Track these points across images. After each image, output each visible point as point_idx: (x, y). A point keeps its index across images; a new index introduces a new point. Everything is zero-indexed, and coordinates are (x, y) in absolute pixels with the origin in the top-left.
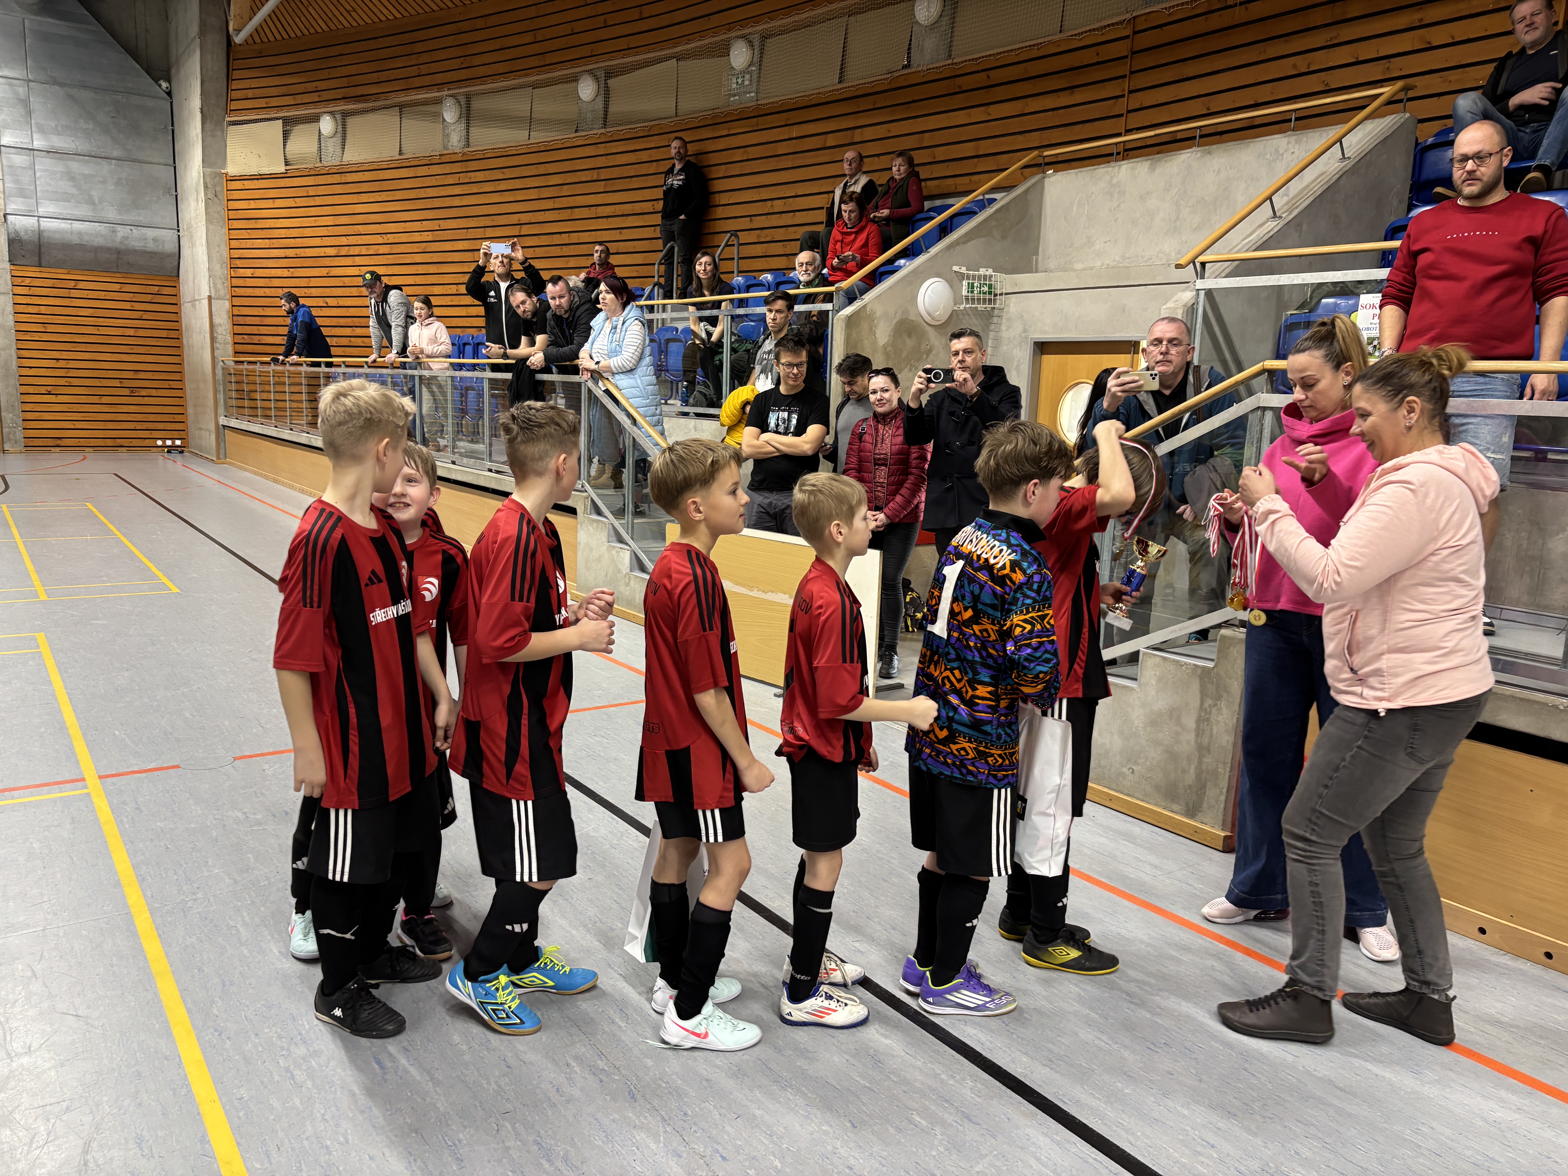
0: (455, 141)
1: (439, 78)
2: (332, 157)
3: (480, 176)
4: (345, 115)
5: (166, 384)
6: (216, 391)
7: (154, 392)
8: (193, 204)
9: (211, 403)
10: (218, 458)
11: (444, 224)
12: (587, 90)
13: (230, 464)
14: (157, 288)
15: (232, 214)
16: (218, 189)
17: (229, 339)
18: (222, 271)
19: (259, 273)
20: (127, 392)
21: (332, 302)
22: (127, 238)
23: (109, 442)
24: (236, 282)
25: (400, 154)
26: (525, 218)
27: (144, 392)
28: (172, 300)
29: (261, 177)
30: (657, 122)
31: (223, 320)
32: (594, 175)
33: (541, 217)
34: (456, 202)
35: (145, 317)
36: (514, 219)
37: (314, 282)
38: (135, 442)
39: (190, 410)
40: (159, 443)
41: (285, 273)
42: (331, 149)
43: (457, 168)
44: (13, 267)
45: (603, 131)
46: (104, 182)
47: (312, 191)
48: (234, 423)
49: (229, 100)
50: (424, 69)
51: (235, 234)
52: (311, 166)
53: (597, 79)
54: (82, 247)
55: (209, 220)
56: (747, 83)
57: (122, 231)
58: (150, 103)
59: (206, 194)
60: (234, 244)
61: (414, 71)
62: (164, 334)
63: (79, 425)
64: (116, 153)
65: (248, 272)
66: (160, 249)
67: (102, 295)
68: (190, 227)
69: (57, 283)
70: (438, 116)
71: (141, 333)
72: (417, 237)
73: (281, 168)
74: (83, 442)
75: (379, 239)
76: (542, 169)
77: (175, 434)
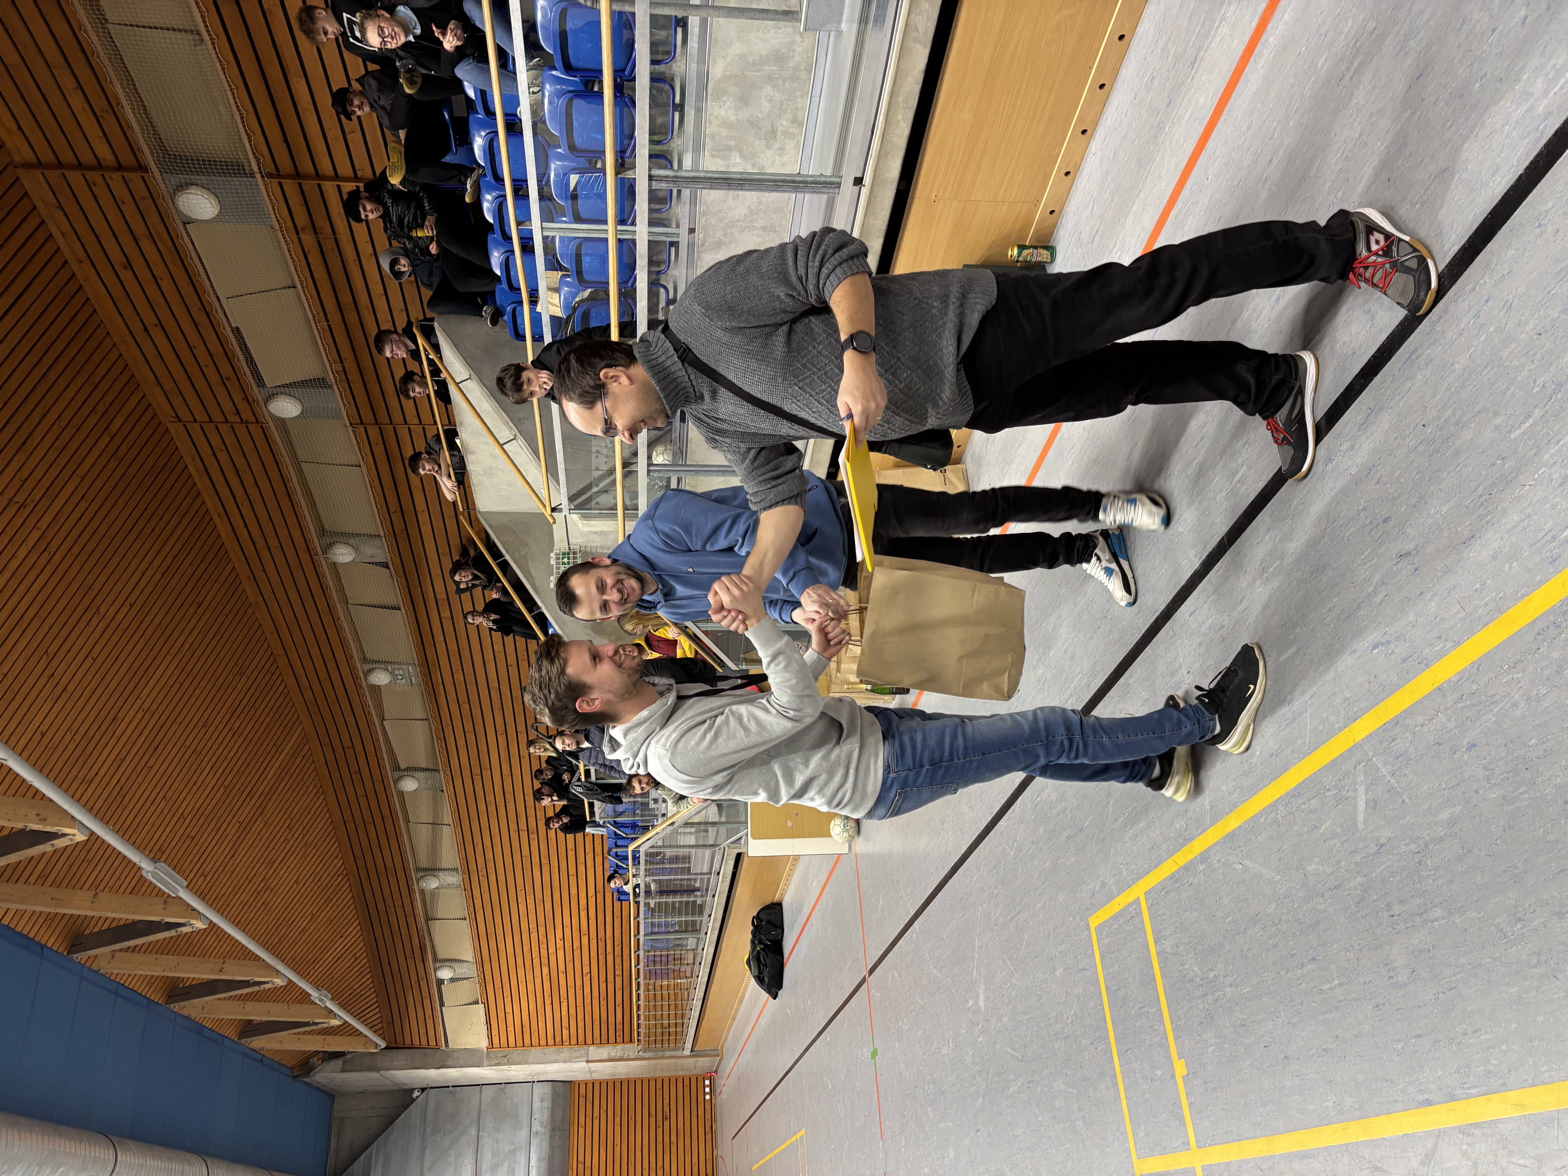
0: (453, 879)
1: (405, 892)
2: (469, 970)
3: (480, 861)
4: (436, 959)
5: (659, 1093)
6: (663, 1058)
7: (666, 1101)
8: (512, 1073)
9: (673, 1061)
10: (718, 1055)
11: (520, 886)
12: (409, 785)
13: (722, 1047)
14: (581, 1099)
15: (520, 1043)
16: (500, 1055)
17: (620, 1047)
18: (565, 1052)
19: (565, 1024)
20: (667, 1123)
21: (586, 969)
22: (541, 1123)
23: (709, 1137)
24: (574, 1041)
25: (465, 919)
26: (513, 827)
27: (667, 1109)
28: (590, 1086)
29: (488, 1022)
30: (434, 735)
31: (604, 1052)
32: (477, 778)
33: (512, 815)
34: (502, 878)
35: (605, 1108)
36: (514, 836)
37: (571, 983)
38: (708, 1116)
39: (680, 1073)
40: (708, 1097)
41: (564, 1005)
42: (464, 970)
43: (474, 878)
45: (442, 773)
46: (497, 1142)
47: (498, 984)
48: (689, 1045)
49: (428, 1047)
50: (398, 902)
51: (535, 1041)
52: (478, 986)
53: (400, 778)
54: (551, 1159)
55: (525, 1062)
56: (401, 672)
57: (536, 1127)
58: (432, 1105)
59: (504, 1064)
60: (543, 1042)
61: (399, 910)
62: (618, 1094)
63: (695, 1160)
64: (474, 1132)
65: (566, 1032)
66: (549, 1097)
67: (588, 1142)
68: (530, 1075)
70: (434, 893)
71: (618, 1111)
72: (531, 907)
73: (481, 1007)
74: (709, 1157)
75: (534, 935)
76: (474, 815)
77: (700, 1085)
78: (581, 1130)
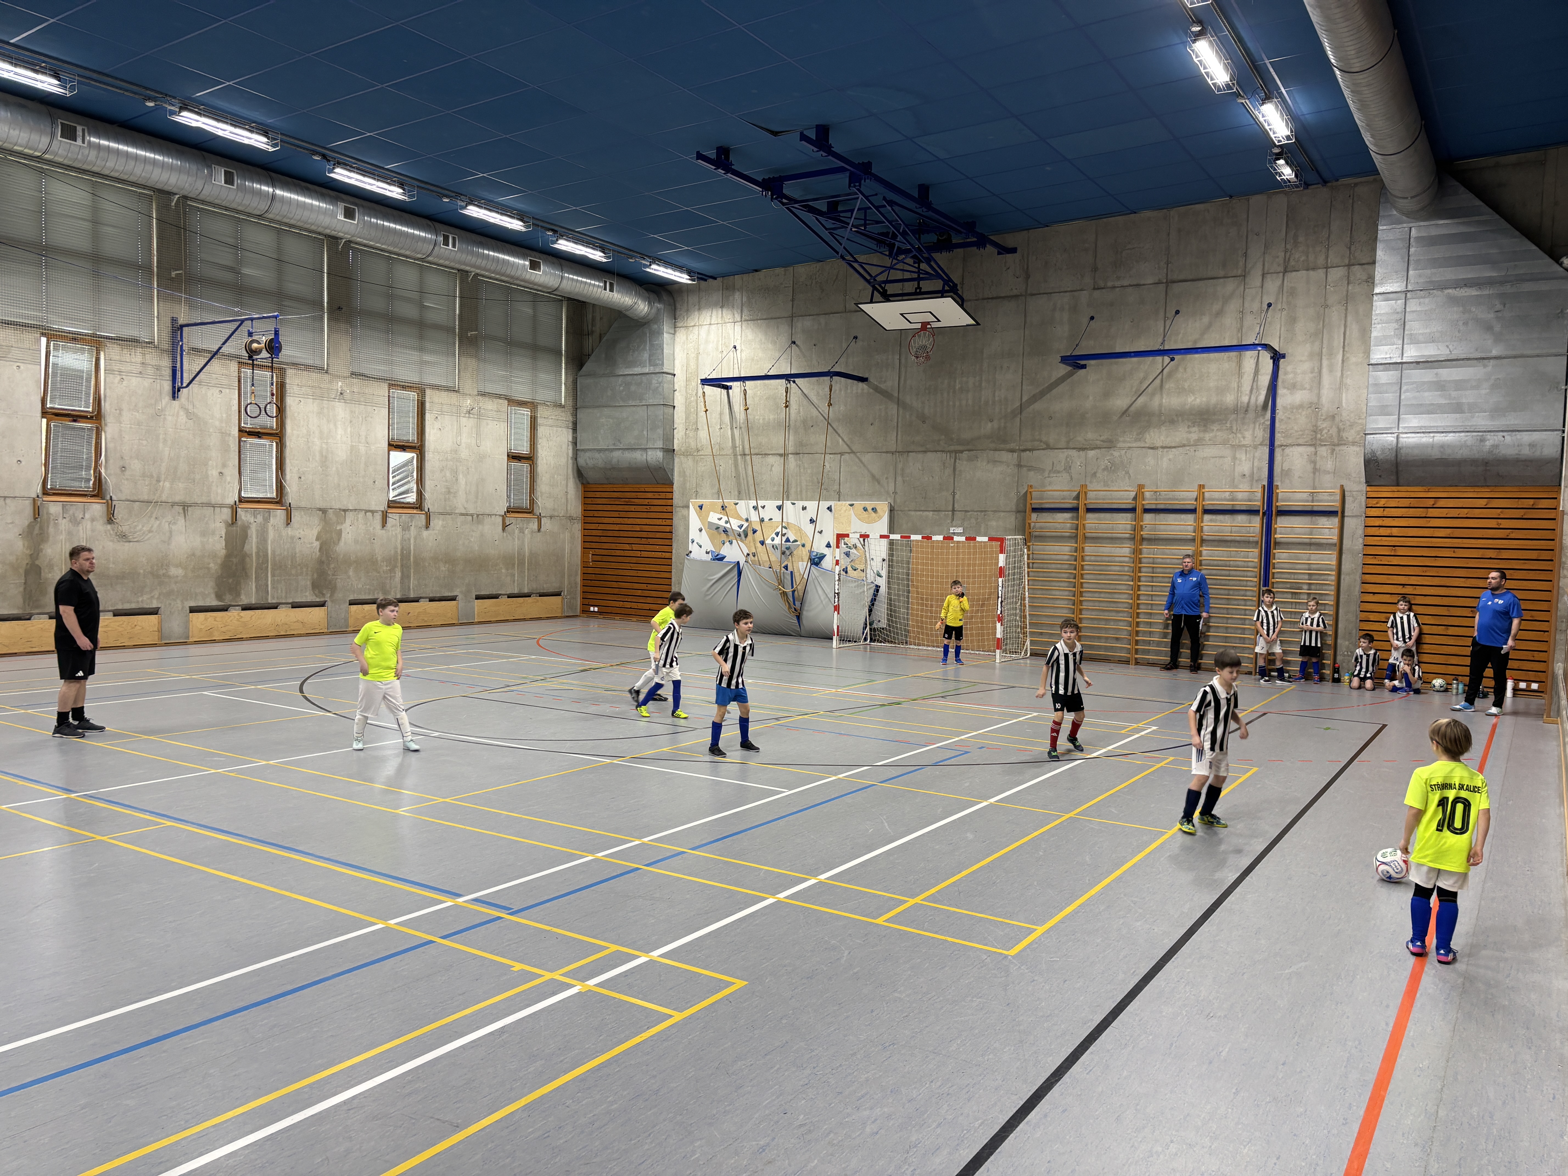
22: (1497, 446)
35: (1512, 536)
44: (1369, 489)
46: (1478, 386)
57: (1492, 440)
62: (1534, 555)
64: (1495, 353)
66: (1538, 455)
67: (1463, 513)
69: (1414, 503)
77: (1531, 676)
78: (1482, 503)
